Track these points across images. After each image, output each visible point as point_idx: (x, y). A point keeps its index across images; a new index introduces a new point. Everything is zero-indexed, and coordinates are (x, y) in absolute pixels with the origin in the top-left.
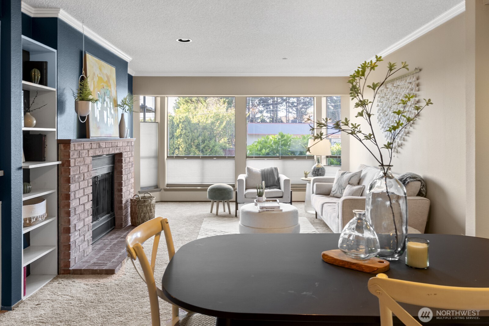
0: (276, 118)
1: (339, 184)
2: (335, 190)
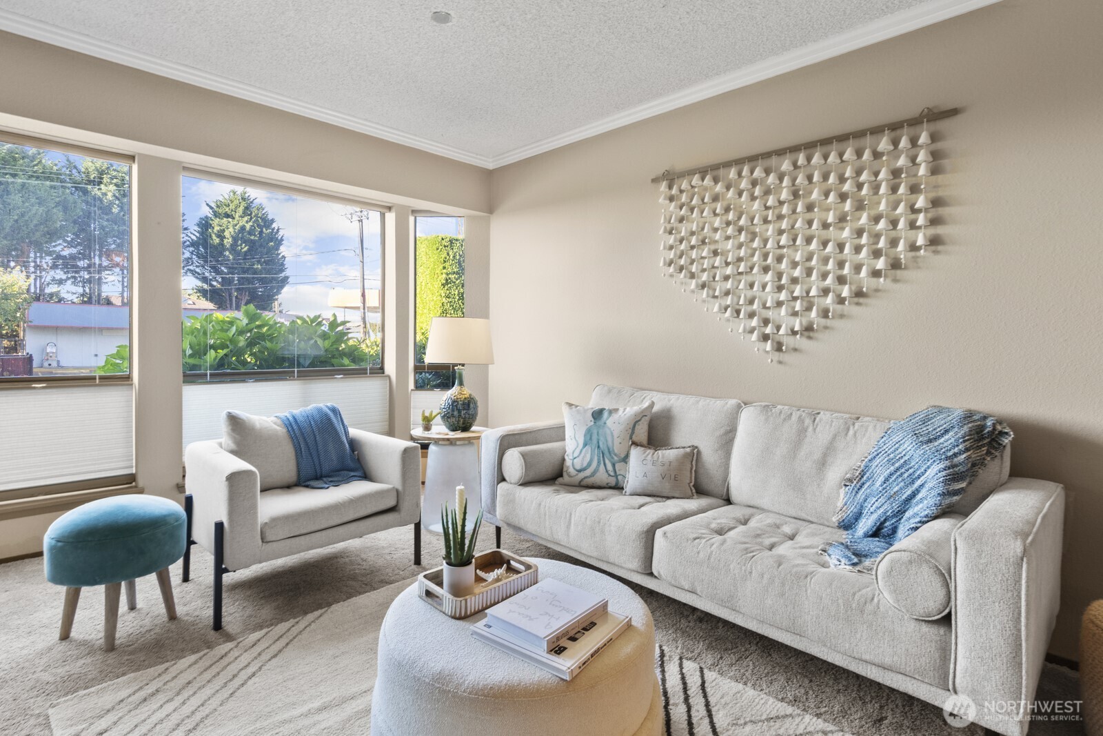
0: (99, 295)
1: (599, 447)
2: (585, 465)
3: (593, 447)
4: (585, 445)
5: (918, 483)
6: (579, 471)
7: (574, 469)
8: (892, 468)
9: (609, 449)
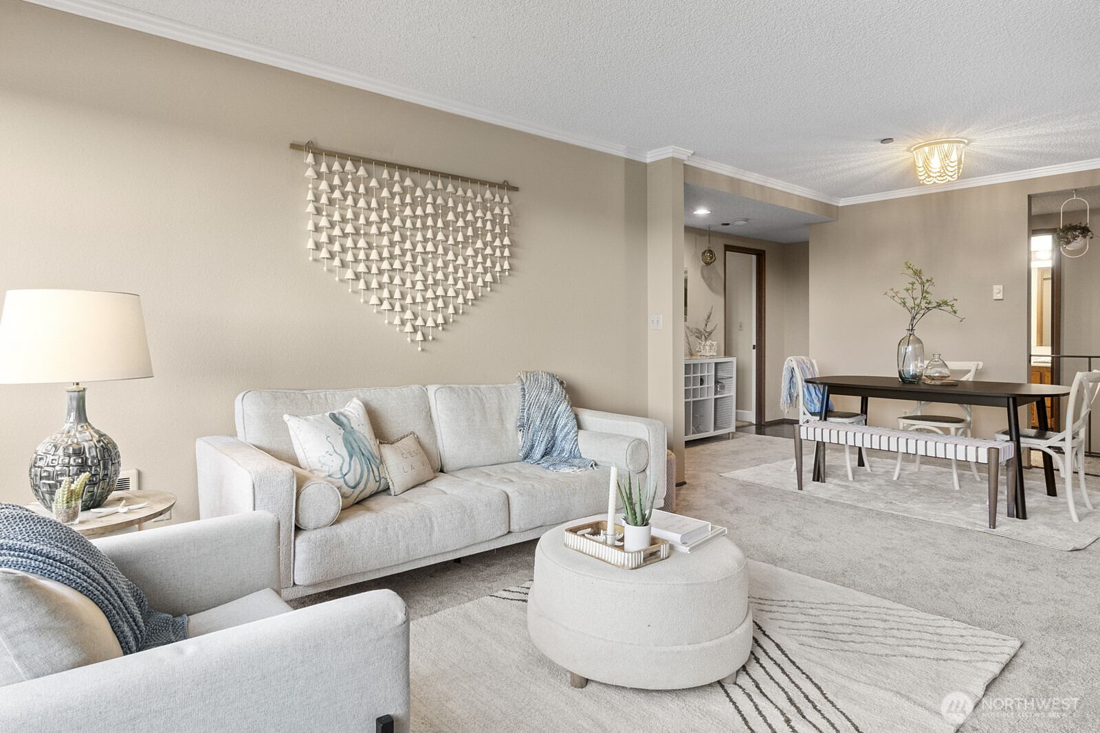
1: (363, 454)
2: (358, 478)
3: (359, 456)
4: (351, 457)
5: (556, 416)
6: (354, 487)
7: (349, 487)
8: (542, 411)
9: (371, 454)
